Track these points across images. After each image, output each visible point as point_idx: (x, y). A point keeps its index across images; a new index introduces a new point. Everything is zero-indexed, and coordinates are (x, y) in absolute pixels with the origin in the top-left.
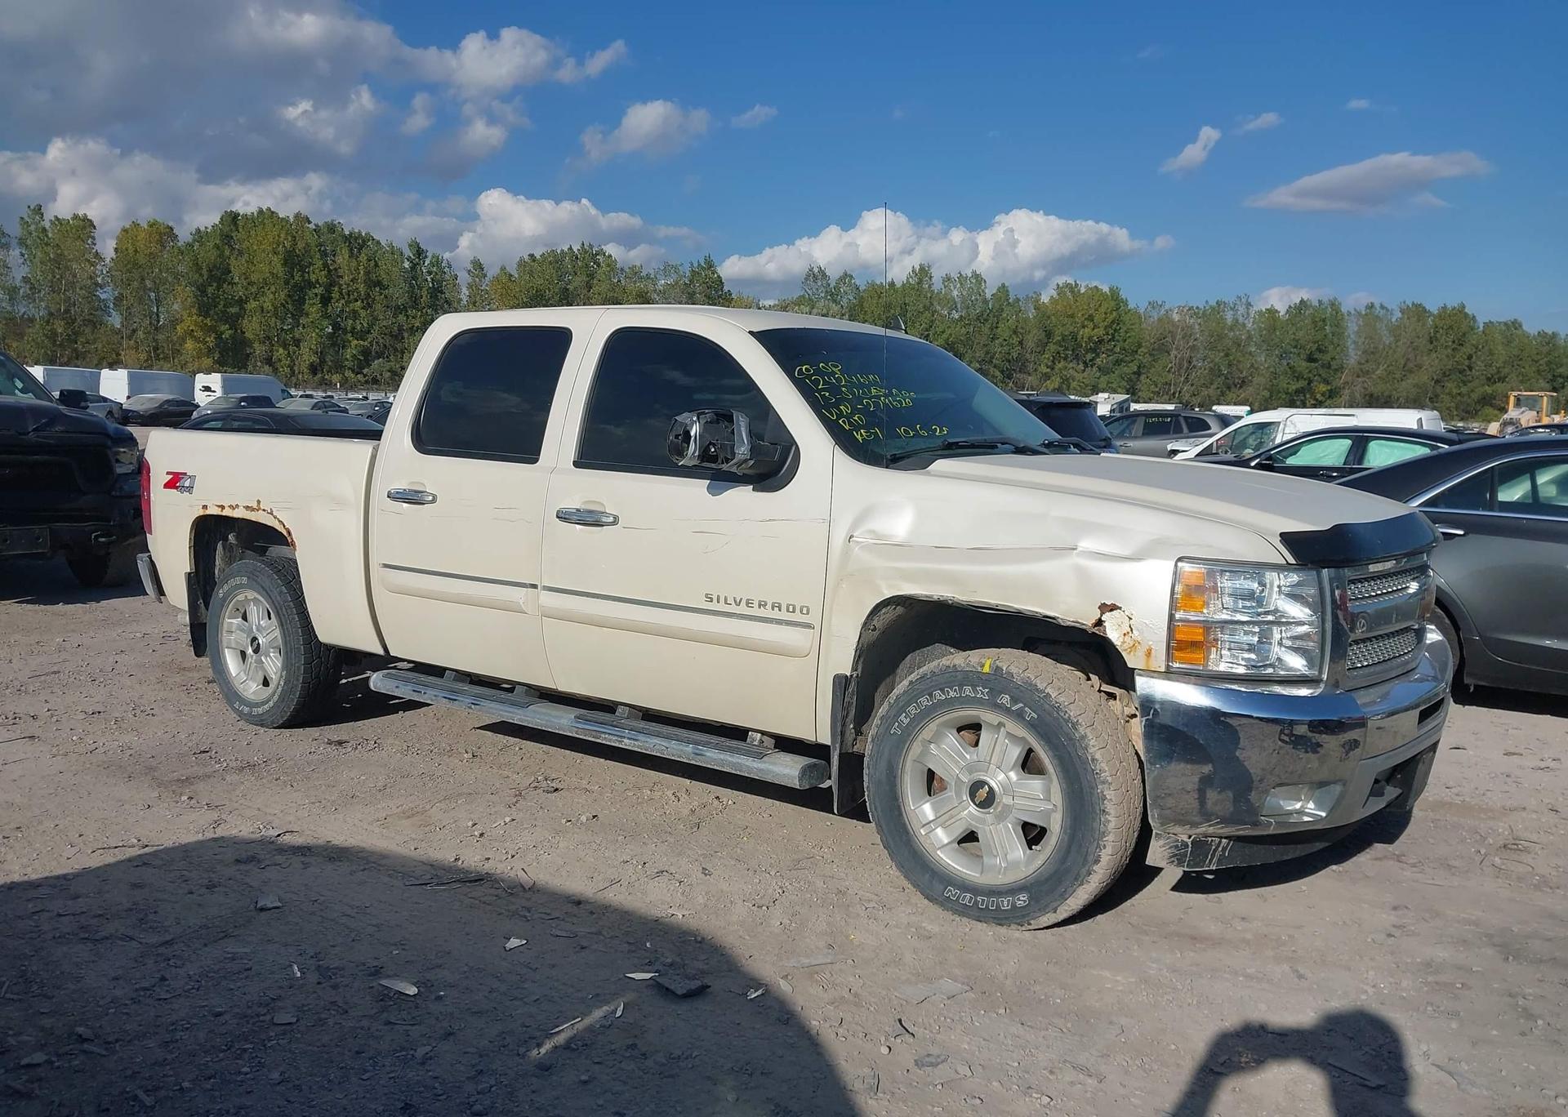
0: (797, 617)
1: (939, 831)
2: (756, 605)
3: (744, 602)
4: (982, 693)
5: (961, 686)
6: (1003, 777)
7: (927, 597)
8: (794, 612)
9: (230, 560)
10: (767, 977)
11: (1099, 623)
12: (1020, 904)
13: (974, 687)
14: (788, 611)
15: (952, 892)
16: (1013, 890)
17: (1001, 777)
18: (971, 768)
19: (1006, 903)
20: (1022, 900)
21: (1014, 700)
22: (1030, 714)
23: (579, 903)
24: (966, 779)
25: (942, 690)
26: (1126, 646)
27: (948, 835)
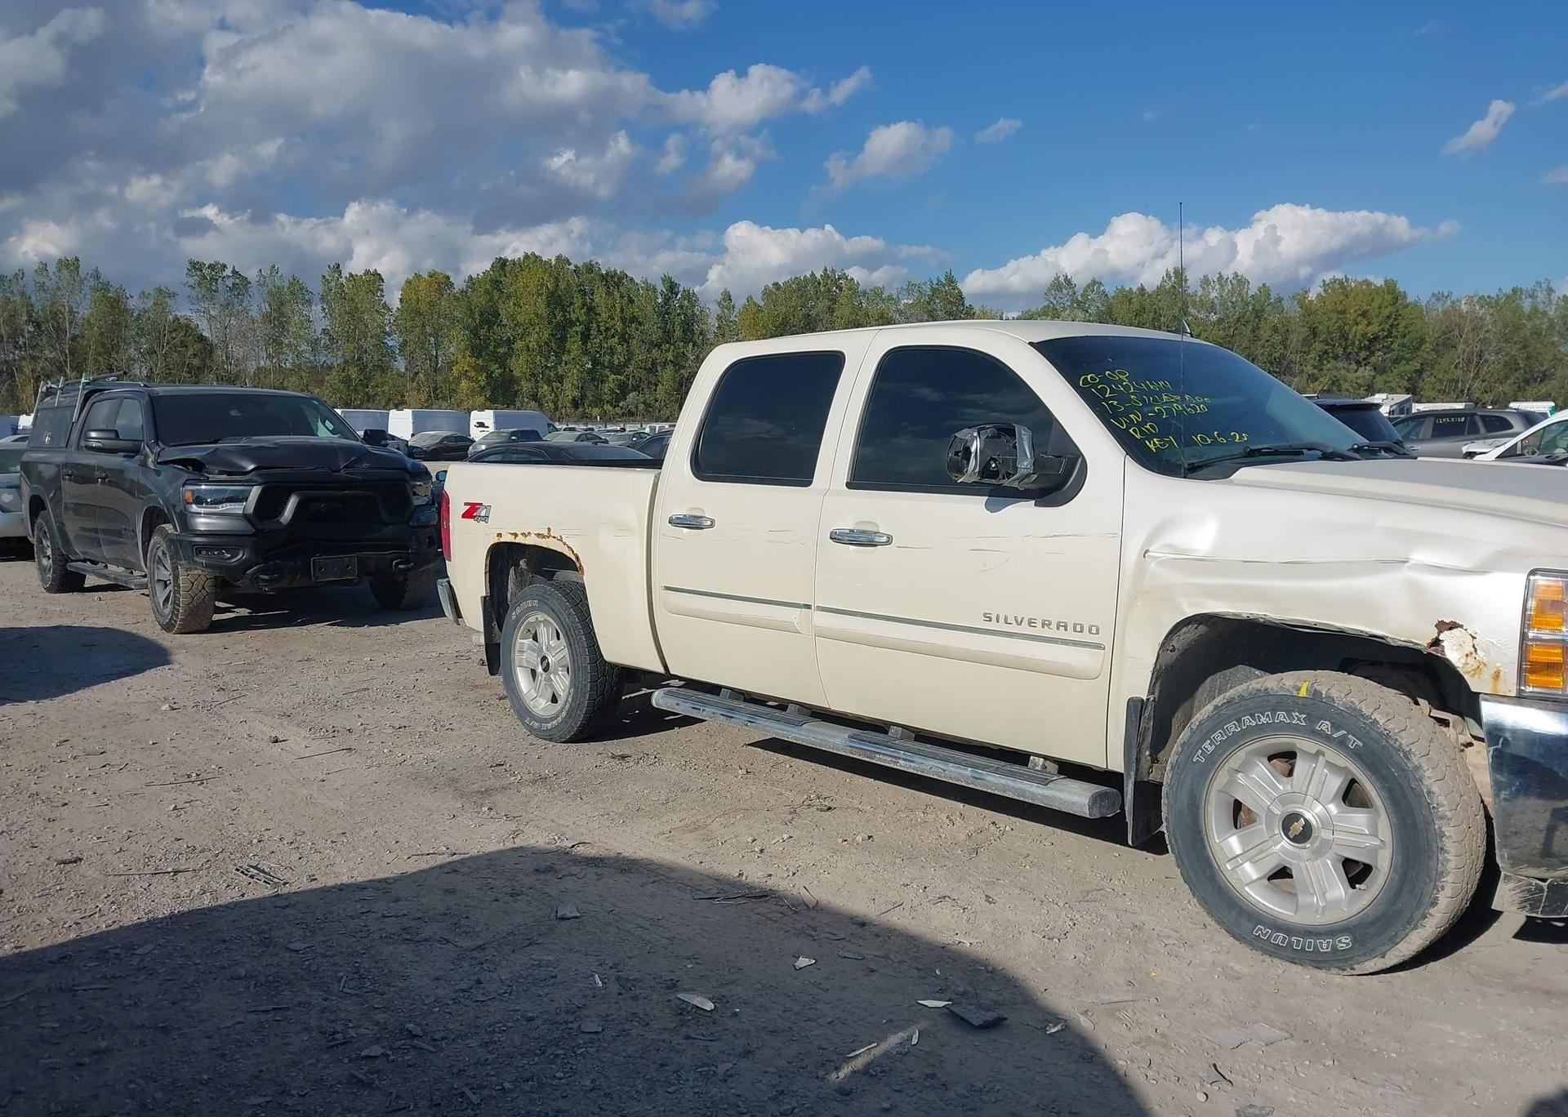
0: (1085, 637)
1: (1247, 866)
2: (1039, 624)
3: (1025, 622)
4: (1298, 718)
5: (1274, 711)
6: (1320, 810)
7: (1235, 615)
8: (1081, 631)
9: (521, 584)
10: (1066, 1012)
11: (1436, 642)
12: (1341, 946)
13: (1289, 712)
14: (1075, 630)
15: (1261, 931)
16: (1332, 932)
17: (1319, 808)
18: (1283, 799)
19: (1325, 945)
20: (1344, 942)
21: (1336, 727)
22: (1354, 742)
23: (863, 924)
24: (1278, 811)
25: (1252, 716)
26: (1468, 668)
27: (1257, 870)
